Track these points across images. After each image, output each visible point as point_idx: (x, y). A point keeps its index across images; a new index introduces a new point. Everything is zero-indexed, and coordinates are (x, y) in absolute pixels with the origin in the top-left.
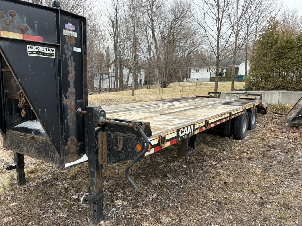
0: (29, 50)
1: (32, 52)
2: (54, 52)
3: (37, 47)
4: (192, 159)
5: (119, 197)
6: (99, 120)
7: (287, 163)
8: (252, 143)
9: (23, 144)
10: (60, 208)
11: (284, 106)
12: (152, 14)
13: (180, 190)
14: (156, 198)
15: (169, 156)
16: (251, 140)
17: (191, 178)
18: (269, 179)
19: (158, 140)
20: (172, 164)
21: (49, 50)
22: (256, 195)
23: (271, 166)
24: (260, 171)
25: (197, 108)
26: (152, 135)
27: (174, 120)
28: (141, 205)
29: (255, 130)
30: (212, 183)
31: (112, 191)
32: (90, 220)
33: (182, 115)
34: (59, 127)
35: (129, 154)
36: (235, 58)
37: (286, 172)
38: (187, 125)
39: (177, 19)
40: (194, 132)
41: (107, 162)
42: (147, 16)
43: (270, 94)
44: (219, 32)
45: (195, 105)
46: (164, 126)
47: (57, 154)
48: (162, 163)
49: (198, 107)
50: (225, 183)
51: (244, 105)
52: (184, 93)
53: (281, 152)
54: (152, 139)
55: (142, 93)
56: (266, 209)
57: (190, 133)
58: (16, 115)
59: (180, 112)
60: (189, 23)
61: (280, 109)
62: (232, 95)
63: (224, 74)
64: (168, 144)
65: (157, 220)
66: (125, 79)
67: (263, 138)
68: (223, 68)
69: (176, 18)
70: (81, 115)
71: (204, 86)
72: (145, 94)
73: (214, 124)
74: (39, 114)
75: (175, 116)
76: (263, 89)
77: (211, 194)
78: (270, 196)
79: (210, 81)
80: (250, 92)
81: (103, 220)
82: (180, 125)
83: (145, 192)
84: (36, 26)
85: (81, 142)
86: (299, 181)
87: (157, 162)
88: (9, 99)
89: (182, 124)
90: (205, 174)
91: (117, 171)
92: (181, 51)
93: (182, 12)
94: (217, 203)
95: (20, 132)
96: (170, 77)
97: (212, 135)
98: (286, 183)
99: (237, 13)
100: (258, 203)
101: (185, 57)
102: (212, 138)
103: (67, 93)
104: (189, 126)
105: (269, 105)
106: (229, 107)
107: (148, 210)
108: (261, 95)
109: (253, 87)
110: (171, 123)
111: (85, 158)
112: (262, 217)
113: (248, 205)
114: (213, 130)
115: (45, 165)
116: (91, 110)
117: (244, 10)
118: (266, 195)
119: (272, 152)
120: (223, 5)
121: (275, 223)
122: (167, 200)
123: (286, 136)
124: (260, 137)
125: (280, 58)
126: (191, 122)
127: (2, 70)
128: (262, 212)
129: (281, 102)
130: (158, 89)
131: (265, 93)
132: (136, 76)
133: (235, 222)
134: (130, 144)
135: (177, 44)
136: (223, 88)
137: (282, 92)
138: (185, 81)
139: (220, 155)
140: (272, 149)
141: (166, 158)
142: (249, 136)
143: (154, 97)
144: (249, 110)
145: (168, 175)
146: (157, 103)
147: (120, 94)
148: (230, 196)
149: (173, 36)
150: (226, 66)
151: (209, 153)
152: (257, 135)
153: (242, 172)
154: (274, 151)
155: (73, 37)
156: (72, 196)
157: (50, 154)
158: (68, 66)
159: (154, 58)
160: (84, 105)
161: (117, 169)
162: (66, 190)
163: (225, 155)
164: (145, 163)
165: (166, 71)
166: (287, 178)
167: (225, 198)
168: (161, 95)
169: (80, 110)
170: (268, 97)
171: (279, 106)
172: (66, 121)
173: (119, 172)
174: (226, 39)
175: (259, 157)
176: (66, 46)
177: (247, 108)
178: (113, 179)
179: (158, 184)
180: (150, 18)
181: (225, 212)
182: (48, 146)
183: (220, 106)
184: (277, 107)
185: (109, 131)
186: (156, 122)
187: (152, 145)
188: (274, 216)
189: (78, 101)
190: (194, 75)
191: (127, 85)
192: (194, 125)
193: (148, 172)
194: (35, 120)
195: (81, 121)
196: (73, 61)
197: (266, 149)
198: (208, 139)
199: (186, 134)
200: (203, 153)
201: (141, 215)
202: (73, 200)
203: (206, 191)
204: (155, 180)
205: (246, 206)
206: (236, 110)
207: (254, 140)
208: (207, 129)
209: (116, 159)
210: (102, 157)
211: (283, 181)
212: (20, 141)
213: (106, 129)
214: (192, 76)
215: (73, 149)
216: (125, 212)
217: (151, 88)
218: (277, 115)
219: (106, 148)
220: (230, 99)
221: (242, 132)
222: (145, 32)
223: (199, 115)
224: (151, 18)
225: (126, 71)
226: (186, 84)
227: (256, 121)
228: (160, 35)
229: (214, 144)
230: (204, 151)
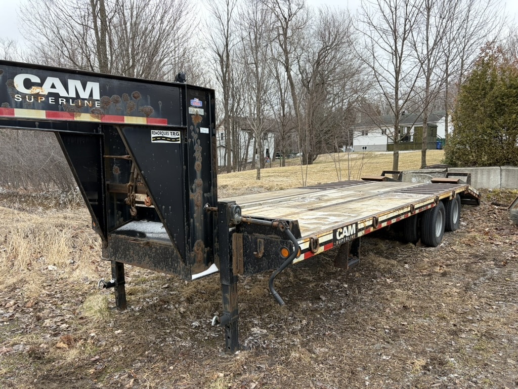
0: (153, 136)
1: (156, 138)
2: (179, 136)
3: (162, 131)
4: (357, 275)
5: (256, 325)
6: (233, 218)
7: (501, 280)
8: (450, 251)
9: (132, 252)
10: (180, 336)
11: (510, 192)
12: (285, 42)
13: (339, 316)
14: (307, 325)
15: (322, 271)
16: (449, 248)
17: (355, 301)
18: (469, 302)
19: (308, 243)
20: (326, 283)
21: (174, 134)
22: (448, 322)
23: (475, 284)
24: (458, 291)
25: (362, 198)
26: (301, 237)
27: (328, 217)
28: (287, 333)
29: (458, 232)
30: (385, 306)
31: (245, 317)
32: (222, 350)
33: (340, 210)
34: (184, 228)
35: (272, 261)
36: (426, 114)
37: (497, 292)
38: (347, 224)
39: (328, 48)
40: (356, 234)
41: (244, 273)
42: (277, 45)
43: (485, 173)
44: (398, 72)
45: (359, 193)
46: (315, 226)
47: (181, 263)
48: (311, 281)
49: (365, 198)
50: (404, 307)
51: (436, 194)
52: (343, 172)
53: (495, 264)
54: (302, 241)
55: (273, 174)
56: (460, 339)
57: (351, 235)
58: (118, 214)
59: (336, 206)
60: (349, 54)
61: (502, 198)
62: (422, 176)
63: (412, 137)
64: (321, 249)
65: (309, 351)
66: (243, 151)
67: (470, 245)
68: (410, 127)
69: (328, 46)
70: (209, 213)
71: (375, 161)
72: (278, 176)
73: (386, 223)
74: (163, 212)
75: (330, 211)
76: (474, 164)
77: (383, 321)
78: (468, 324)
79: (387, 149)
80: (452, 170)
81: (238, 350)
82: (337, 224)
83: (290, 318)
84: (160, 106)
85: (209, 248)
86: (514, 304)
87: (304, 280)
88: (111, 193)
89: (341, 223)
90: (375, 296)
91: (248, 291)
92: (337, 101)
93: (336, 36)
94: (390, 331)
95: (128, 236)
96: (318, 145)
97: (387, 241)
98: (494, 307)
99: (427, 41)
100: (449, 331)
101: (344, 110)
102: (388, 245)
103: (194, 185)
104: (349, 225)
105: (485, 191)
106: (411, 196)
107: (297, 340)
108: (470, 174)
109: (457, 162)
110: (325, 222)
111: (213, 268)
112: (453, 348)
113: (434, 334)
114: (390, 232)
115: (145, 284)
116: (223, 205)
117: (439, 32)
118: (463, 322)
119: (480, 264)
120: (403, 29)
121: (470, 355)
122: (321, 327)
123: (507, 241)
124: (464, 243)
125: (501, 113)
126: (352, 220)
127: (104, 156)
128: (453, 342)
129: (505, 185)
130: (299, 166)
131: (477, 172)
132: (261, 146)
133: (414, 354)
134: (274, 249)
135: (329, 89)
136: (409, 164)
137: (506, 170)
138: (344, 151)
139: (399, 270)
140: (481, 261)
141: (318, 274)
142: (447, 241)
143: (293, 180)
144: (446, 201)
145: (321, 297)
146: (301, 192)
147: (238, 177)
148: (410, 323)
149: (321, 75)
150: (414, 124)
151: (382, 266)
152: (460, 239)
153: (431, 293)
154: (484, 264)
155: (200, 115)
156: (192, 322)
157: (172, 263)
158: (194, 152)
159: (290, 114)
160: (213, 200)
161: (248, 289)
162: (183, 315)
163: (407, 270)
164: (287, 281)
165: (310, 135)
166: (497, 301)
167: (403, 325)
168: (304, 177)
169: (207, 206)
170: (482, 177)
171: (502, 193)
172: (192, 220)
173: (251, 293)
174: (410, 84)
175: (458, 271)
176: (192, 127)
177: (441, 198)
178: (244, 302)
179: (309, 308)
180: (282, 48)
181: (402, 342)
182: (169, 253)
183: (400, 195)
184: (498, 195)
185: (246, 232)
186: (304, 220)
187: (302, 249)
188: (469, 346)
189: (205, 194)
190: (359, 141)
191: (246, 160)
192: (357, 224)
193: (291, 293)
194: (141, 219)
195: (208, 220)
196: (200, 145)
197: (472, 261)
198: (382, 246)
199: (345, 236)
200: (373, 267)
201: (287, 345)
202: (194, 327)
203: (376, 316)
204: (303, 303)
205: (432, 336)
206: (423, 201)
207: (454, 248)
208: (376, 230)
209: (255, 268)
210: (237, 267)
211: (490, 305)
212: (129, 247)
213: (241, 230)
214: (355, 143)
215: (199, 256)
216: (266, 342)
217: (286, 164)
218: (497, 207)
219: (242, 254)
220: (419, 182)
221: (435, 235)
222: (274, 71)
223: (365, 210)
224: (284, 47)
225: (243, 137)
226: (346, 157)
227: (459, 217)
228: (300, 76)
229: (391, 254)
230: (375, 264)
